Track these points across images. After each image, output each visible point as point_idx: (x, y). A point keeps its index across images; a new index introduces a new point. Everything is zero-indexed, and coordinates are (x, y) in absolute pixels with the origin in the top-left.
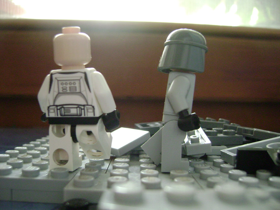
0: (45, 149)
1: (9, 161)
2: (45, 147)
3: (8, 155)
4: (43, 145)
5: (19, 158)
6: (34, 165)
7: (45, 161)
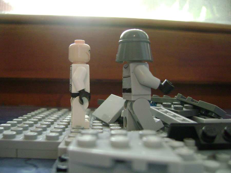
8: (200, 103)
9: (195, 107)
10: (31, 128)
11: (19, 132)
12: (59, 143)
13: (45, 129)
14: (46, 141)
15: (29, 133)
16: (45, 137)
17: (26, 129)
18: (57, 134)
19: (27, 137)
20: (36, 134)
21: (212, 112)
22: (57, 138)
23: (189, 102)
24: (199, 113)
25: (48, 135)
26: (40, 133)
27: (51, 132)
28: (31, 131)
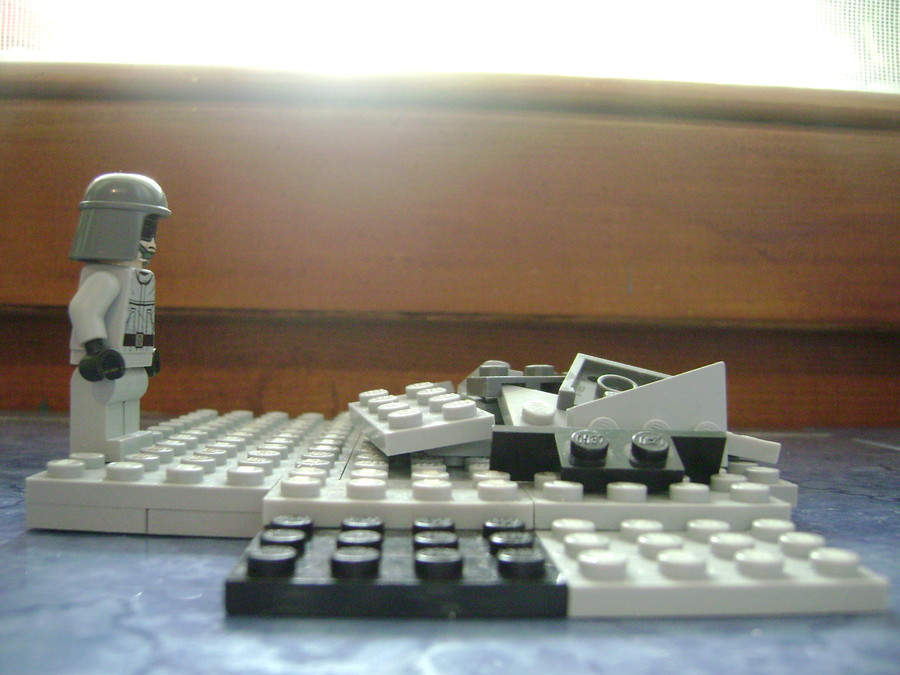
10: (179, 458)
11: (150, 467)
12: (265, 492)
13: (220, 461)
14: (228, 487)
15: (178, 466)
16: (226, 478)
17: (165, 459)
18: (260, 470)
19: (173, 476)
20: (199, 469)
22: (257, 479)
25: (232, 471)
26: (209, 469)
27: (240, 464)
28: (183, 462)
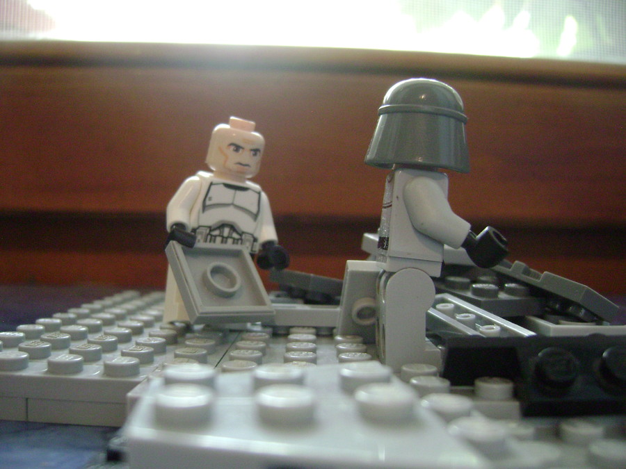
0: (99, 322)
1: (23, 345)
2: (99, 319)
3: (22, 334)
4: (94, 315)
5: (43, 340)
6: (72, 352)
7: (95, 345)
8: (545, 279)
9: (534, 291)
21: (579, 306)
23: (517, 276)
24: (547, 309)
